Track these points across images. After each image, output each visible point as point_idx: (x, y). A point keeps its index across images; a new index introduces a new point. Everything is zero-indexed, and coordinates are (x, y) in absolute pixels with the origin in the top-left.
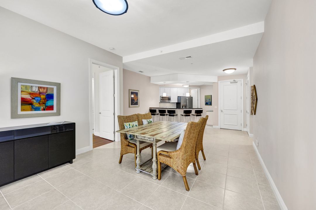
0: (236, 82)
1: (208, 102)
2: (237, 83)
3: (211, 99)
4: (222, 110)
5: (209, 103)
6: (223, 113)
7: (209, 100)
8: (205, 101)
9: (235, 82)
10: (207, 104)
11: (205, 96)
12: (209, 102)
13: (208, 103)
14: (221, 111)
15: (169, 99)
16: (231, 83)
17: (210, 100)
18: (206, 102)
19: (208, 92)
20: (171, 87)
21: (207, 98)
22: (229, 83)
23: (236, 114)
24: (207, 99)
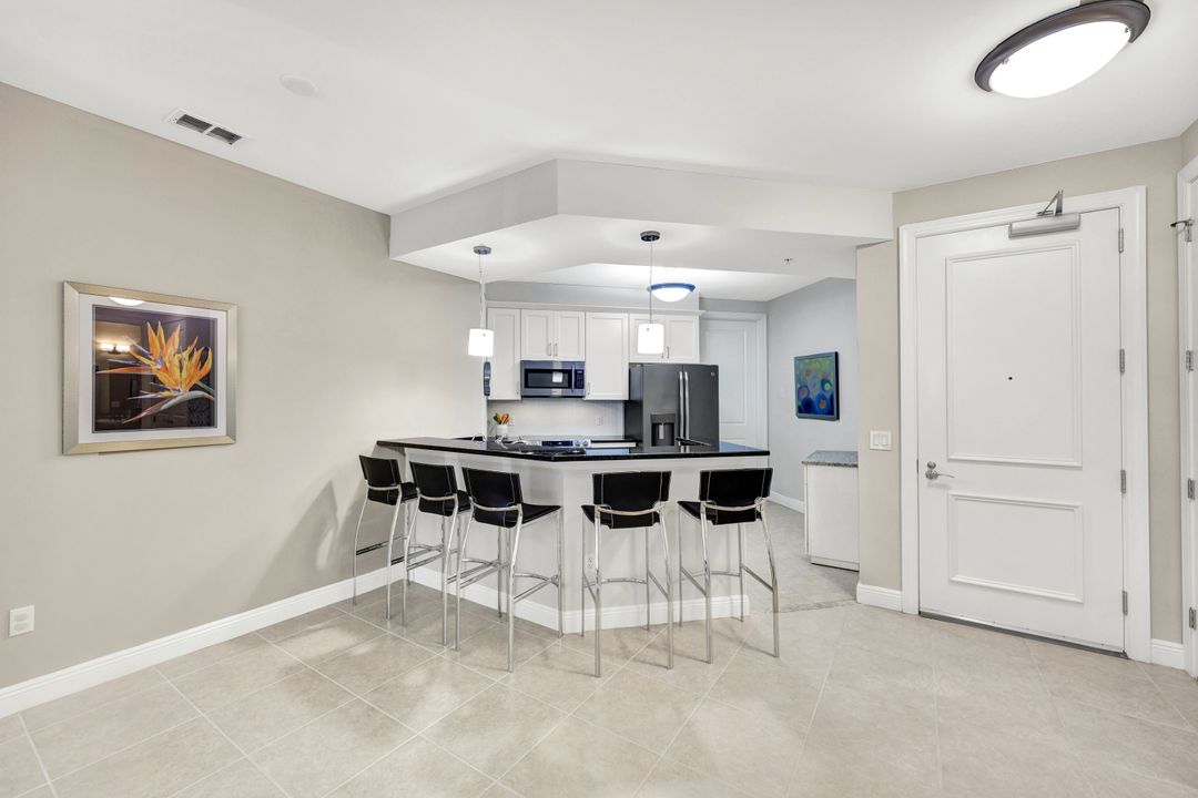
0: (1074, 218)
1: (813, 396)
2: (1074, 227)
3: (832, 380)
4: (931, 466)
5: (823, 406)
6: (945, 487)
7: (824, 382)
8: (799, 392)
9: (1057, 220)
10: (806, 408)
11: (798, 360)
12: (822, 397)
13: (819, 402)
14: (924, 469)
15: (575, 378)
16: (1014, 235)
17: (827, 386)
18: (803, 397)
19: (813, 336)
20: (586, 310)
21: (808, 373)
22: (998, 239)
23: (1071, 508)
24: (809, 381)
